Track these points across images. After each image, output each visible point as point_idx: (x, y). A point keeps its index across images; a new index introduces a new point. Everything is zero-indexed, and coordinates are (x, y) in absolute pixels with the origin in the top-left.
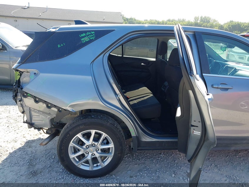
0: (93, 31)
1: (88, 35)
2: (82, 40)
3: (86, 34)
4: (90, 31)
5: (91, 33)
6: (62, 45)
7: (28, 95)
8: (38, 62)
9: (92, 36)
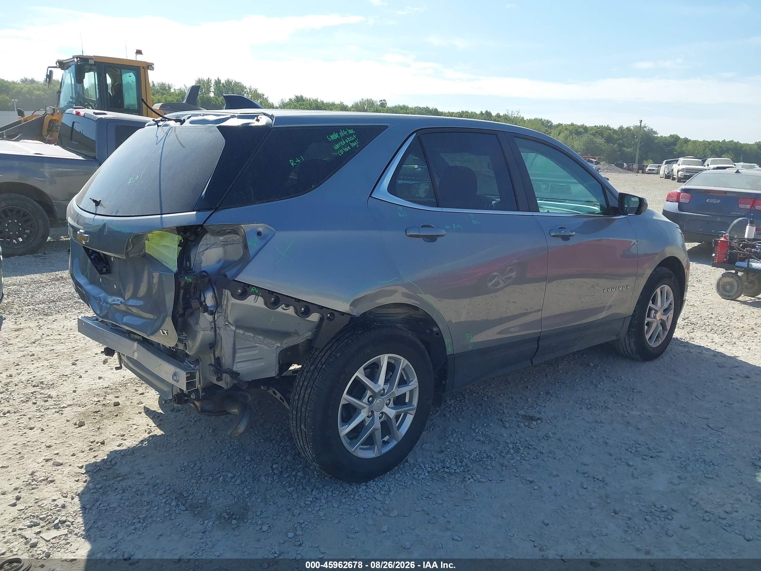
0: (350, 127)
1: (345, 138)
2: (336, 148)
3: (339, 135)
4: (344, 128)
5: (348, 132)
6: (299, 161)
7: (252, 290)
8: (253, 203)
9: (351, 139)
